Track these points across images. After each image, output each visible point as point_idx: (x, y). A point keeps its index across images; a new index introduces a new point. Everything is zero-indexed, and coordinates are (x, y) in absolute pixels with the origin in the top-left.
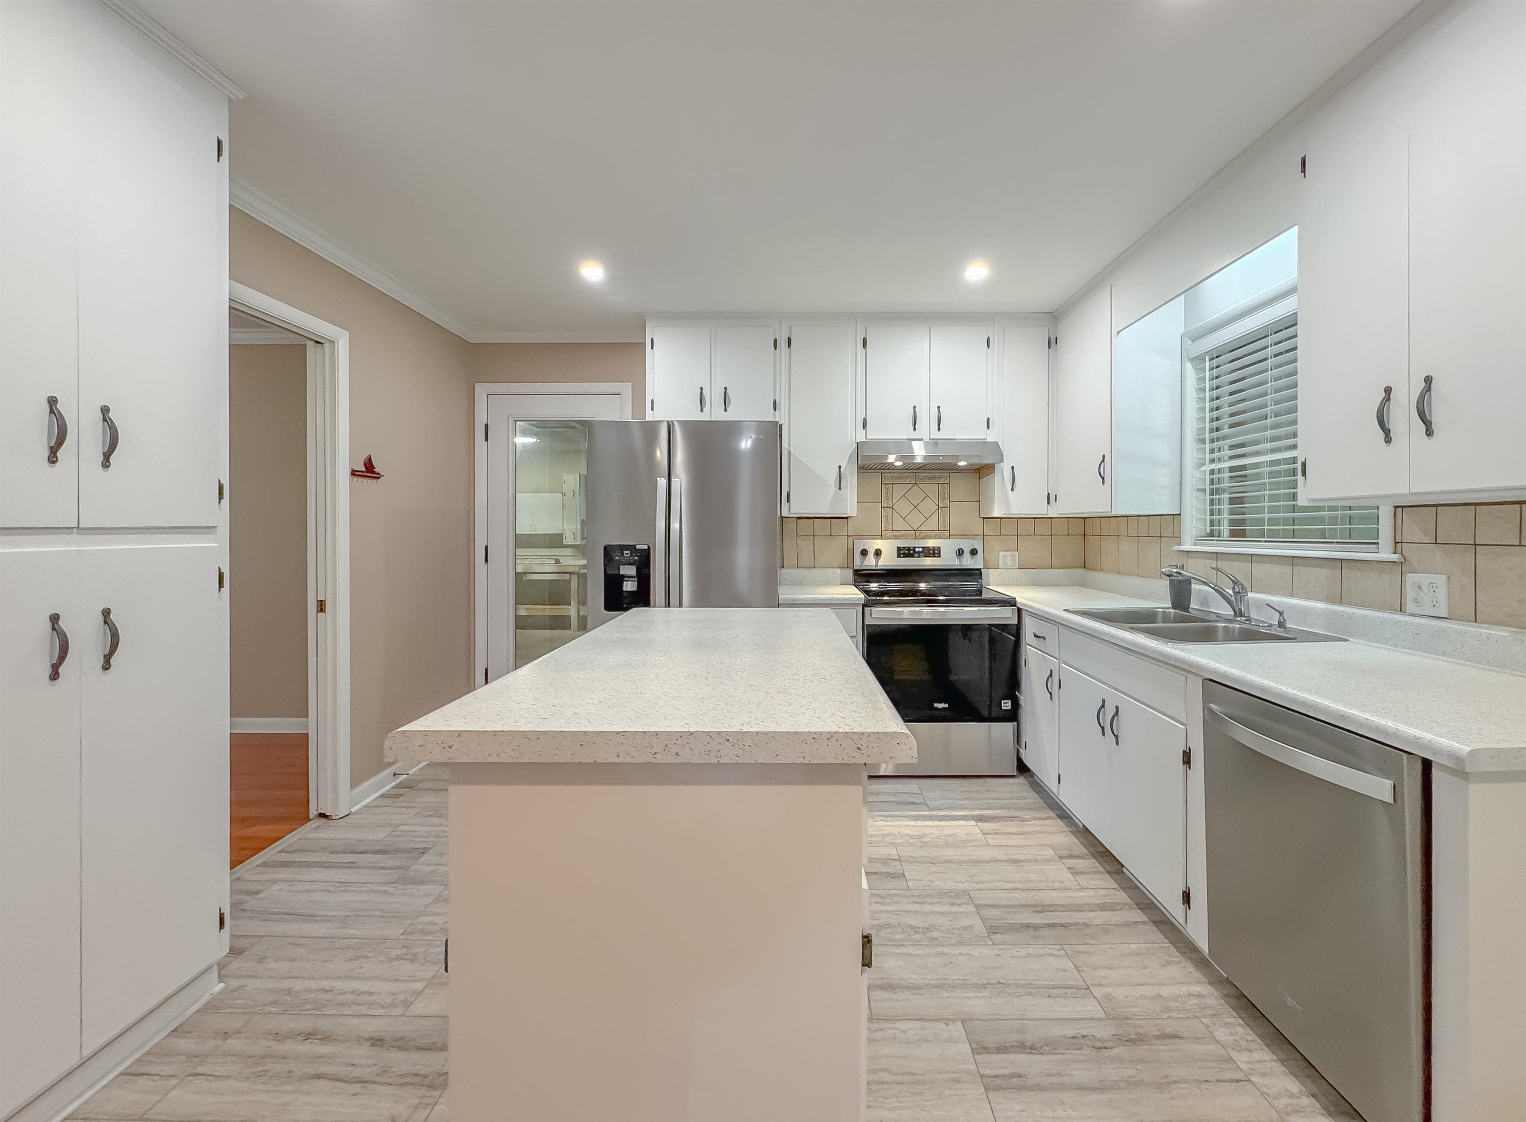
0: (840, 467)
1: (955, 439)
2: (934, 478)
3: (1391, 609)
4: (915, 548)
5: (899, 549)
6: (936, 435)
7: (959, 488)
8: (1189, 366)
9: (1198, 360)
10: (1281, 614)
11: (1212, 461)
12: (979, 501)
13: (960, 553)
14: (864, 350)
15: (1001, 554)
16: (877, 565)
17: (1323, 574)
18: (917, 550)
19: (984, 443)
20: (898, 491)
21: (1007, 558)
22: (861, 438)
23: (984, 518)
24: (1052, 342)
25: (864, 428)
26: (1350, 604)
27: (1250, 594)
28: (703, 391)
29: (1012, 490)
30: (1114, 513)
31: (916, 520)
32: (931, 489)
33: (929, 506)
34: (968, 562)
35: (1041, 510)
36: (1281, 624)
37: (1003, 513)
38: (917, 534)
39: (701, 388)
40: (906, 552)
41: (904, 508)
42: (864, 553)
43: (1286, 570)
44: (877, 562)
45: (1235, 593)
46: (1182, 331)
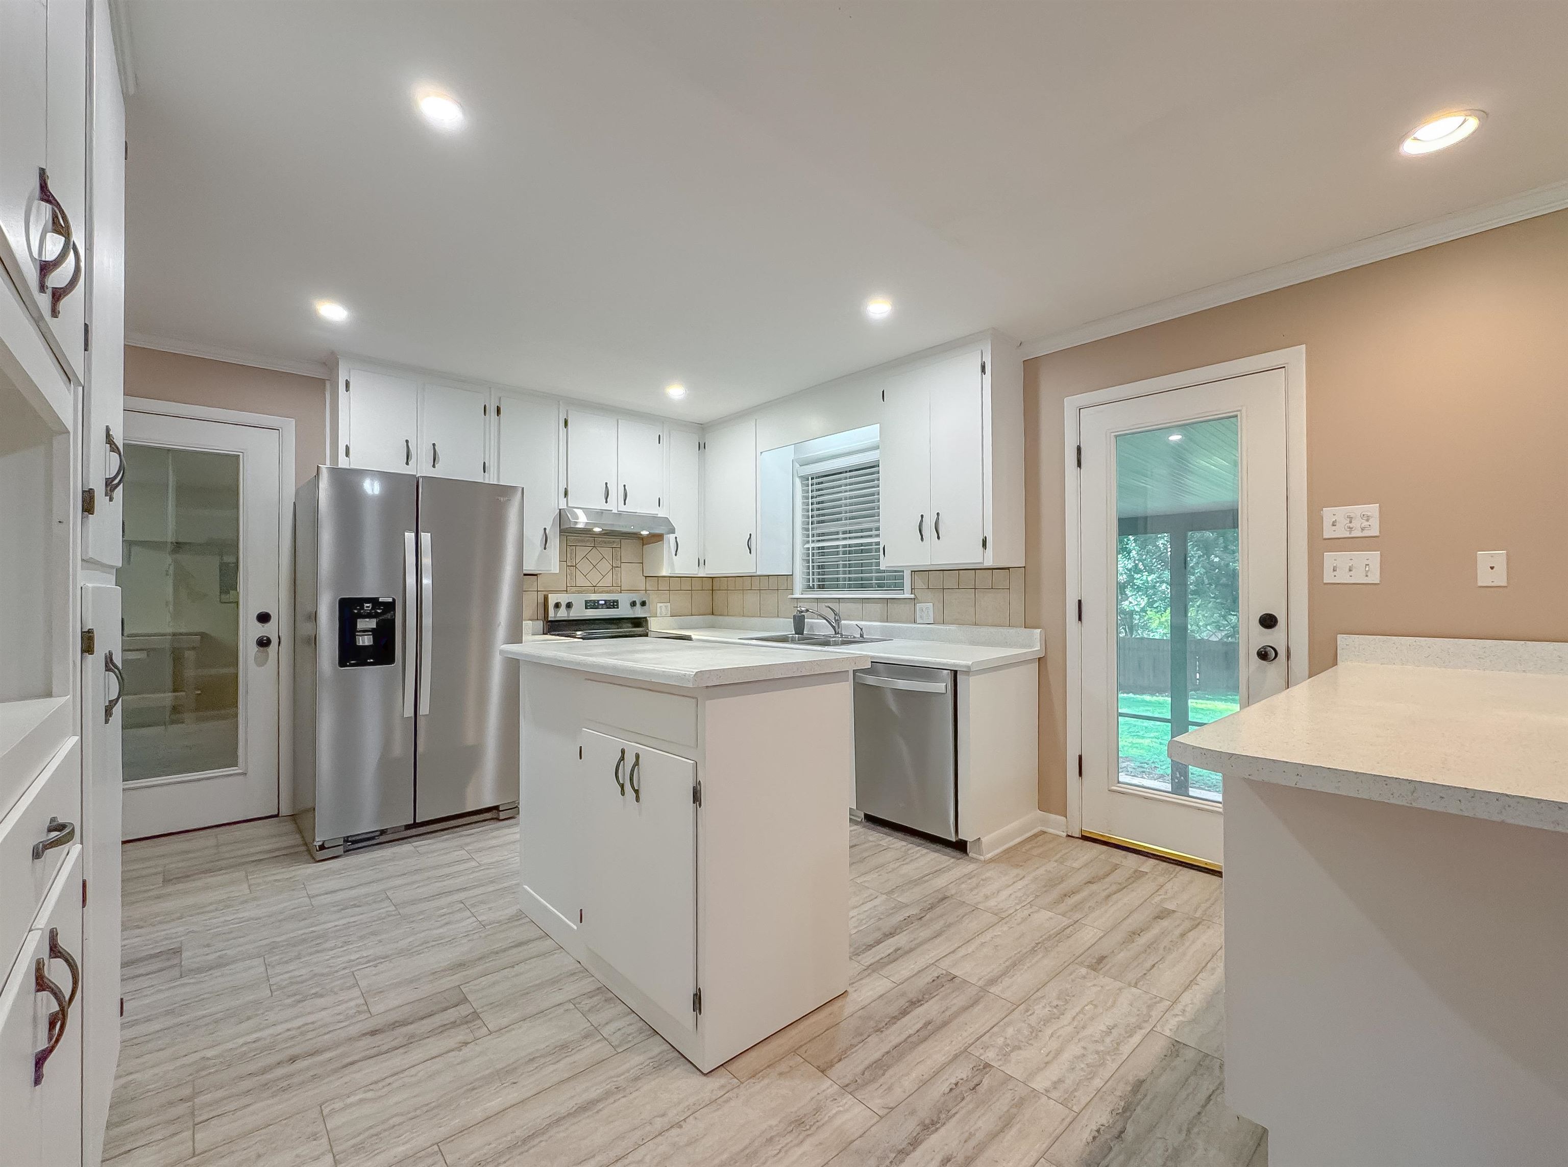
0: (545, 529)
1: (636, 513)
2: (609, 542)
3: (910, 622)
4: (598, 601)
5: (586, 602)
6: (622, 508)
7: (628, 550)
8: (798, 481)
9: (804, 478)
10: (861, 629)
11: (813, 541)
12: (642, 563)
13: (633, 604)
14: (565, 429)
15: (659, 605)
16: (568, 617)
17: (877, 607)
18: (601, 602)
19: (654, 518)
20: (581, 552)
21: (662, 608)
22: (563, 505)
23: (646, 577)
24: (702, 446)
25: (565, 497)
26: (891, 622)
27: (843, 622)
28: (410, 444)
29: (676, 555)
30: (758, 573)
31: (595, 578)
32: (607, 552)
33: (605, 566)
34: (638, 612)
35: (694, 571)
36: (862, 636)
37: (670, 572)
38: (595, 589)
39: (407, 441)
40: (592, 605)
41: (584, 566)
42: (557, 606)
43: (859, 606)
44: (568, 614)
45: (835, 620)
46: (792, 457)
